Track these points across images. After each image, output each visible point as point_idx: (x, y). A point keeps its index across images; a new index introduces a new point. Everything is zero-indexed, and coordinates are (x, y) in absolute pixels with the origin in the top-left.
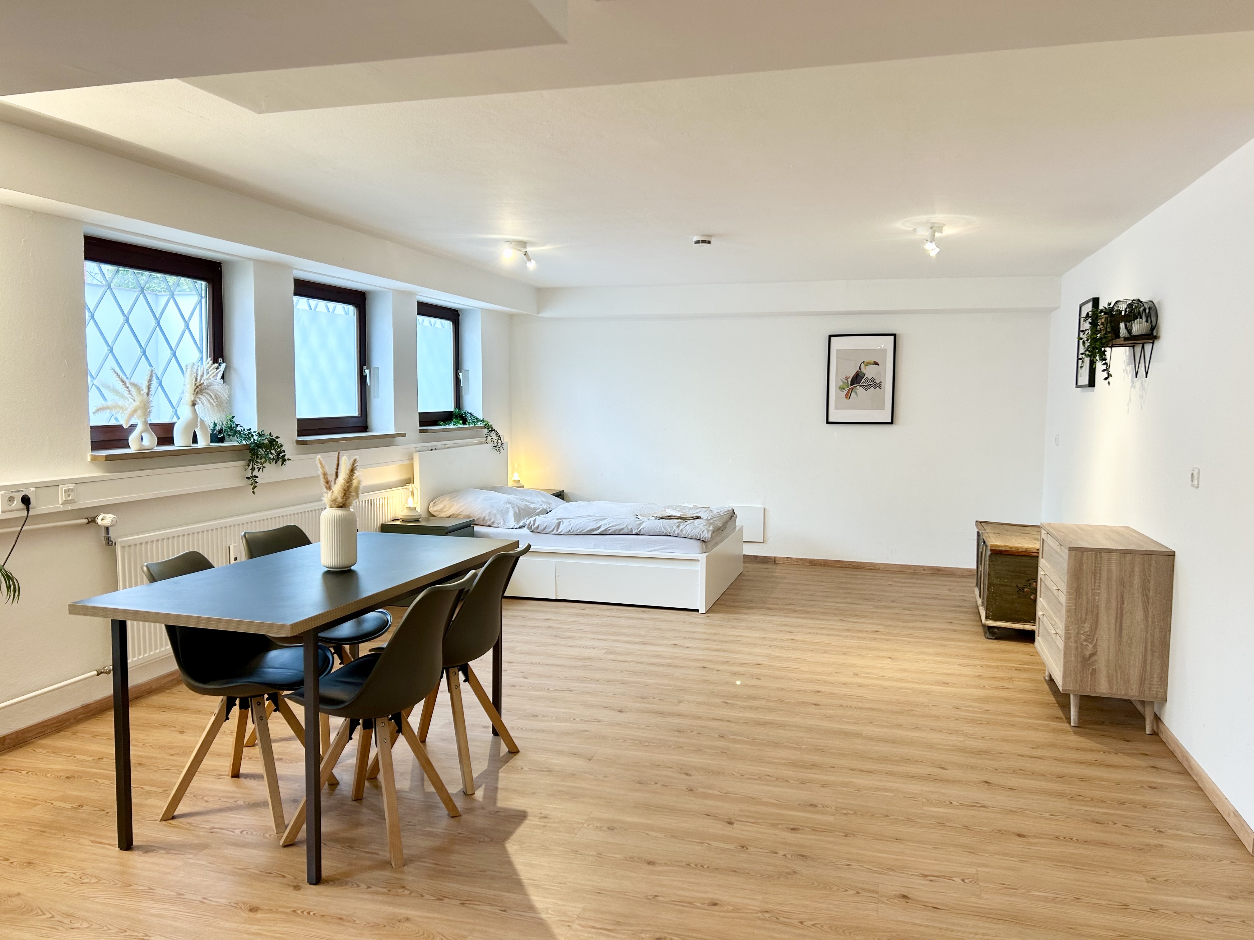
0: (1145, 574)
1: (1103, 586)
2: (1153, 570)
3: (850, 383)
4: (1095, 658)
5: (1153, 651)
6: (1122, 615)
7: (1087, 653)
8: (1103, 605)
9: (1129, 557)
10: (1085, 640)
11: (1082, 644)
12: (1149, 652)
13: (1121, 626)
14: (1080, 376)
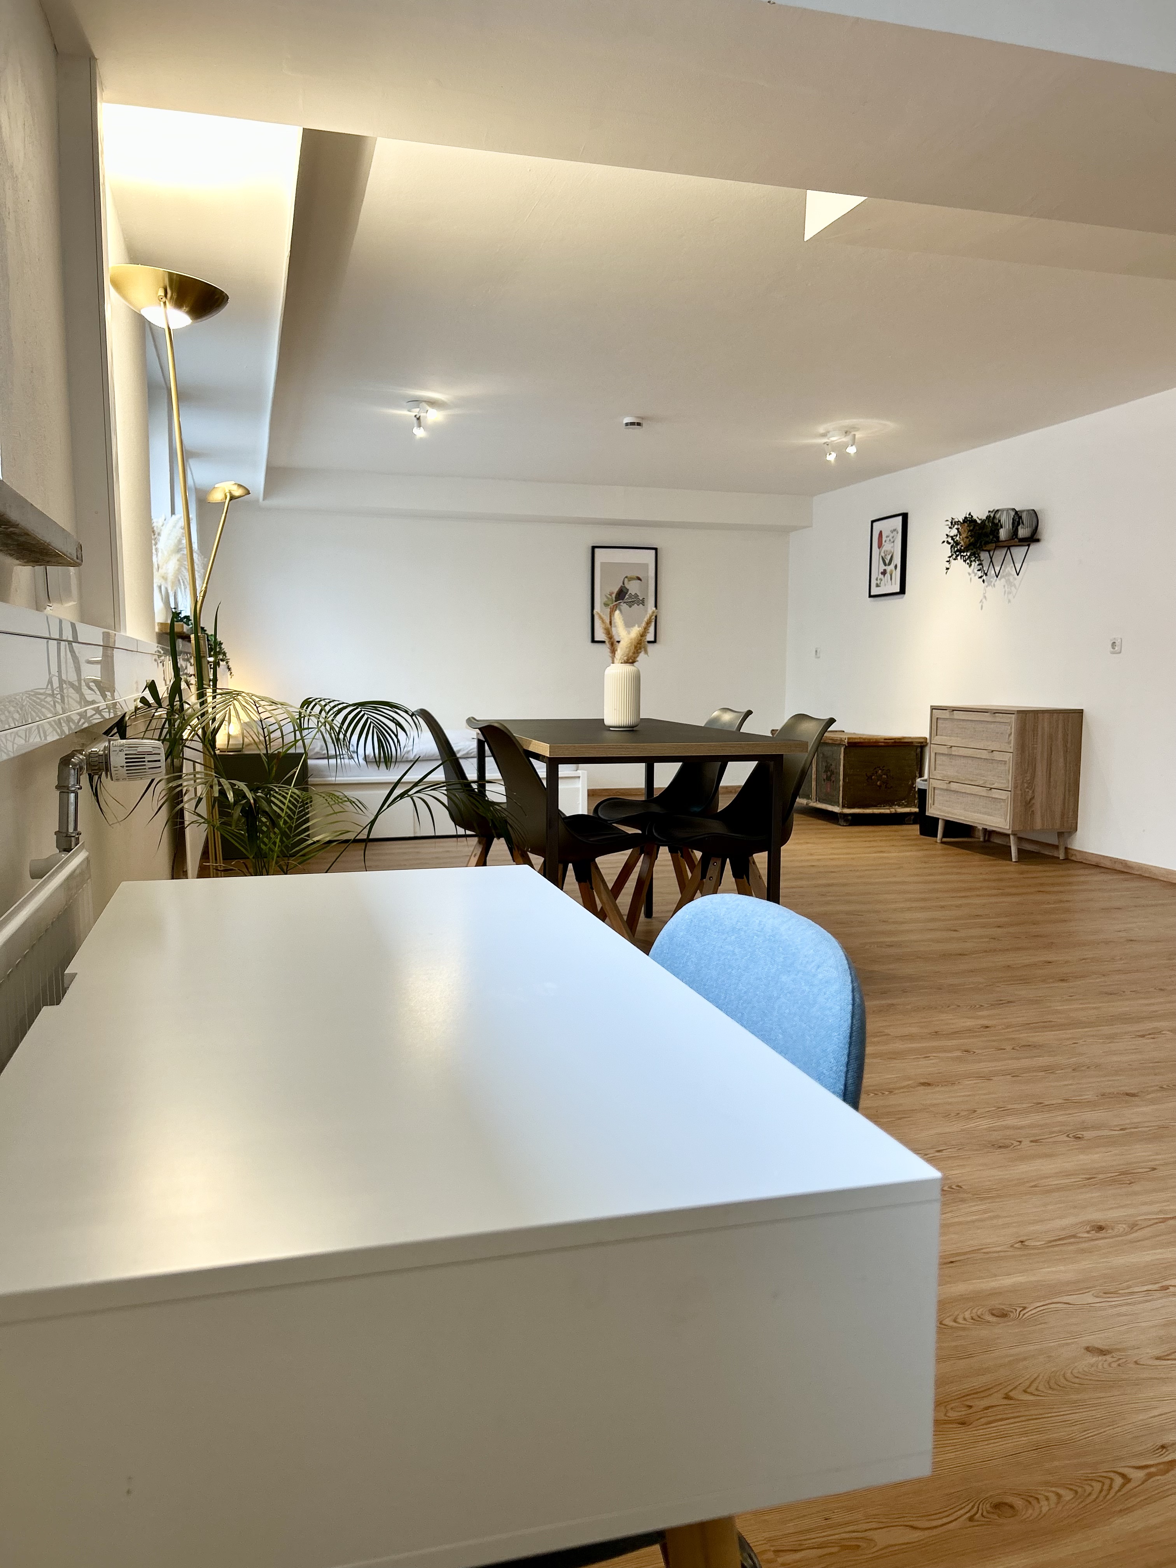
0: (1065, 729)
1: (1040, 740)
2: (1070, 724)
3: (614, 599)
4: (1033, 801)
5: (1069, 791)
6: (1051, 764)
7: (1028, 798)
8: (1039, 758)
9: (1055, 716)
10: (1027, 788)
11: (1025, 791)
12: (1067, 792)
13: (1050, 773)
14: (877, 586)
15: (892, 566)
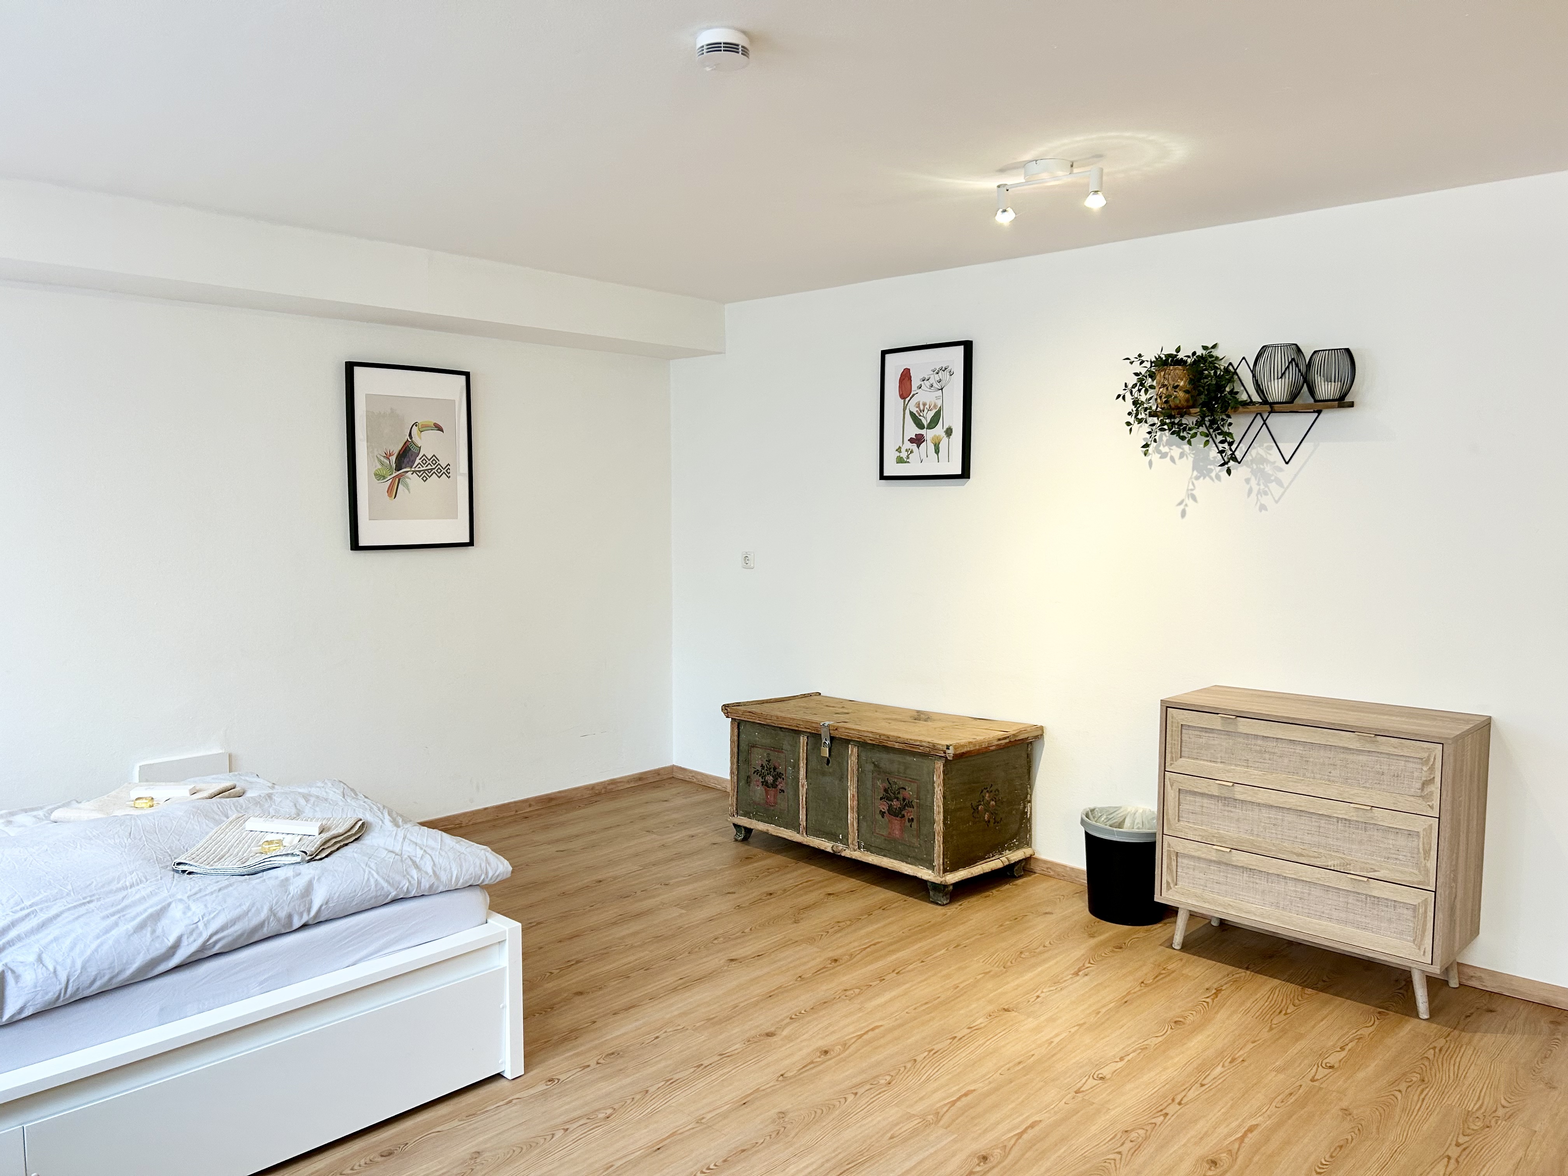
0: (1480, 758)
1: (1464, 788)
2: (1482, 748)
3: (394, 466)
4: (1456, 903)
6: (1469, 826)
7: (1453, 899)
8: (1462, 819)
10: (1453, 879)
11: (1451, 888)
12: (1476, 870)
13: (1468, 843)
14: (900, 460)
15: (939, 430)
